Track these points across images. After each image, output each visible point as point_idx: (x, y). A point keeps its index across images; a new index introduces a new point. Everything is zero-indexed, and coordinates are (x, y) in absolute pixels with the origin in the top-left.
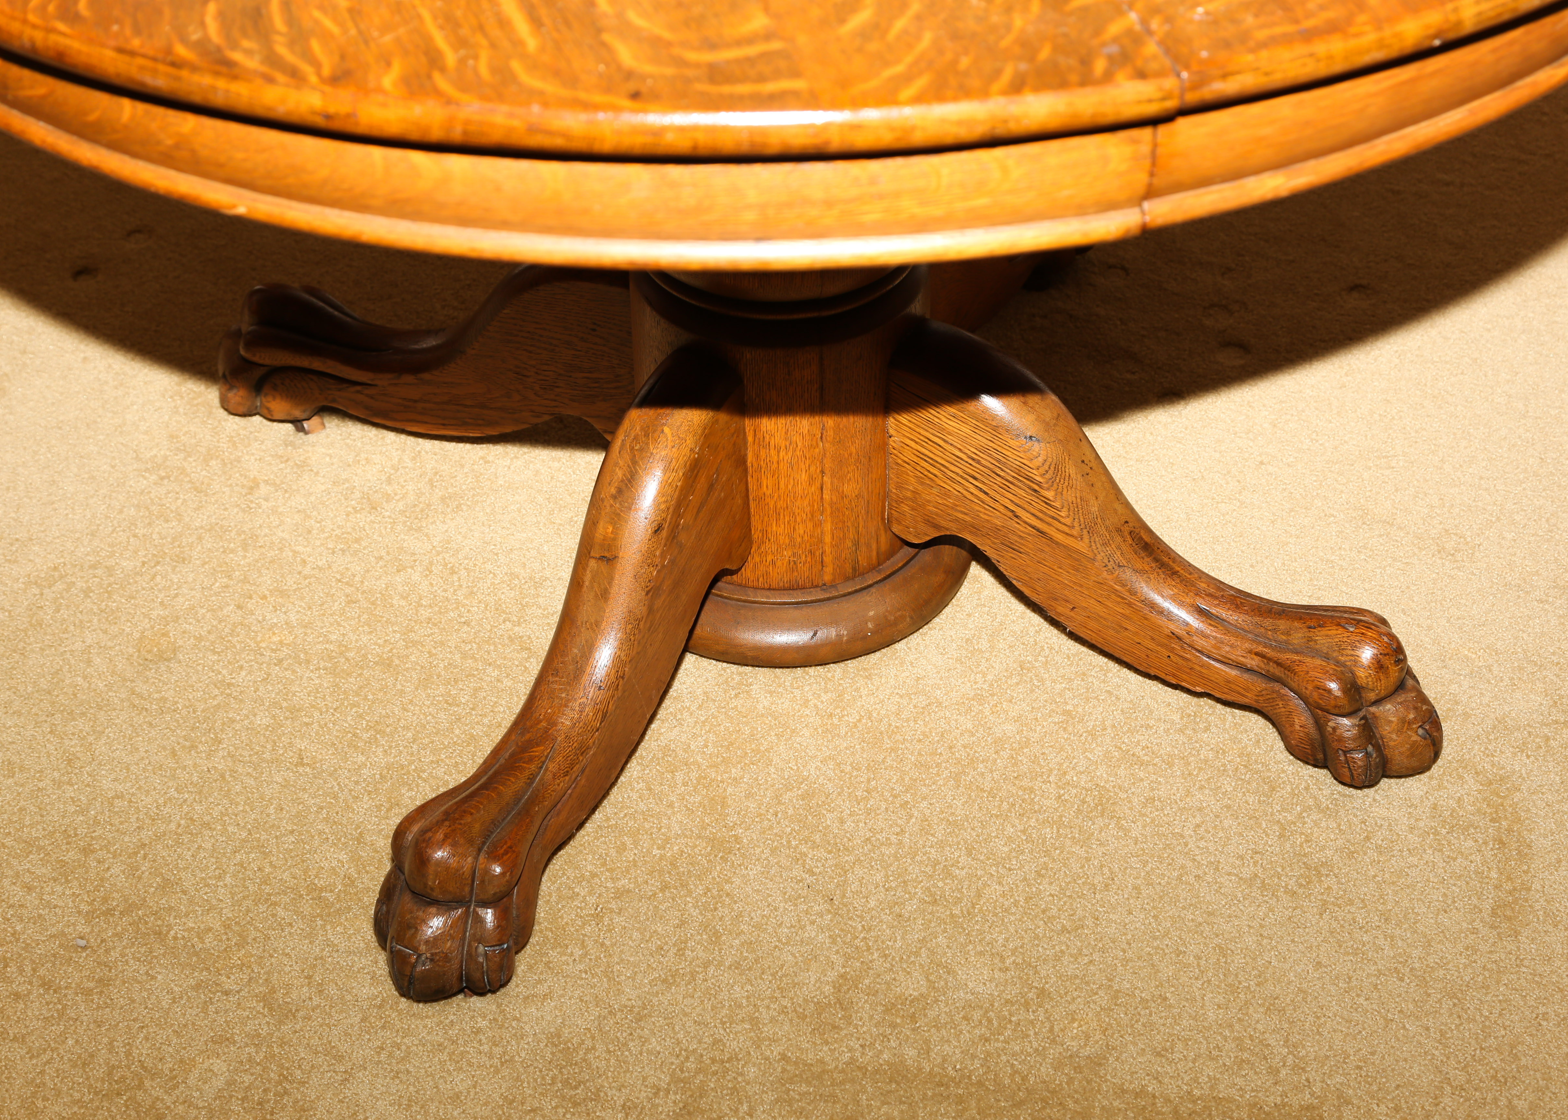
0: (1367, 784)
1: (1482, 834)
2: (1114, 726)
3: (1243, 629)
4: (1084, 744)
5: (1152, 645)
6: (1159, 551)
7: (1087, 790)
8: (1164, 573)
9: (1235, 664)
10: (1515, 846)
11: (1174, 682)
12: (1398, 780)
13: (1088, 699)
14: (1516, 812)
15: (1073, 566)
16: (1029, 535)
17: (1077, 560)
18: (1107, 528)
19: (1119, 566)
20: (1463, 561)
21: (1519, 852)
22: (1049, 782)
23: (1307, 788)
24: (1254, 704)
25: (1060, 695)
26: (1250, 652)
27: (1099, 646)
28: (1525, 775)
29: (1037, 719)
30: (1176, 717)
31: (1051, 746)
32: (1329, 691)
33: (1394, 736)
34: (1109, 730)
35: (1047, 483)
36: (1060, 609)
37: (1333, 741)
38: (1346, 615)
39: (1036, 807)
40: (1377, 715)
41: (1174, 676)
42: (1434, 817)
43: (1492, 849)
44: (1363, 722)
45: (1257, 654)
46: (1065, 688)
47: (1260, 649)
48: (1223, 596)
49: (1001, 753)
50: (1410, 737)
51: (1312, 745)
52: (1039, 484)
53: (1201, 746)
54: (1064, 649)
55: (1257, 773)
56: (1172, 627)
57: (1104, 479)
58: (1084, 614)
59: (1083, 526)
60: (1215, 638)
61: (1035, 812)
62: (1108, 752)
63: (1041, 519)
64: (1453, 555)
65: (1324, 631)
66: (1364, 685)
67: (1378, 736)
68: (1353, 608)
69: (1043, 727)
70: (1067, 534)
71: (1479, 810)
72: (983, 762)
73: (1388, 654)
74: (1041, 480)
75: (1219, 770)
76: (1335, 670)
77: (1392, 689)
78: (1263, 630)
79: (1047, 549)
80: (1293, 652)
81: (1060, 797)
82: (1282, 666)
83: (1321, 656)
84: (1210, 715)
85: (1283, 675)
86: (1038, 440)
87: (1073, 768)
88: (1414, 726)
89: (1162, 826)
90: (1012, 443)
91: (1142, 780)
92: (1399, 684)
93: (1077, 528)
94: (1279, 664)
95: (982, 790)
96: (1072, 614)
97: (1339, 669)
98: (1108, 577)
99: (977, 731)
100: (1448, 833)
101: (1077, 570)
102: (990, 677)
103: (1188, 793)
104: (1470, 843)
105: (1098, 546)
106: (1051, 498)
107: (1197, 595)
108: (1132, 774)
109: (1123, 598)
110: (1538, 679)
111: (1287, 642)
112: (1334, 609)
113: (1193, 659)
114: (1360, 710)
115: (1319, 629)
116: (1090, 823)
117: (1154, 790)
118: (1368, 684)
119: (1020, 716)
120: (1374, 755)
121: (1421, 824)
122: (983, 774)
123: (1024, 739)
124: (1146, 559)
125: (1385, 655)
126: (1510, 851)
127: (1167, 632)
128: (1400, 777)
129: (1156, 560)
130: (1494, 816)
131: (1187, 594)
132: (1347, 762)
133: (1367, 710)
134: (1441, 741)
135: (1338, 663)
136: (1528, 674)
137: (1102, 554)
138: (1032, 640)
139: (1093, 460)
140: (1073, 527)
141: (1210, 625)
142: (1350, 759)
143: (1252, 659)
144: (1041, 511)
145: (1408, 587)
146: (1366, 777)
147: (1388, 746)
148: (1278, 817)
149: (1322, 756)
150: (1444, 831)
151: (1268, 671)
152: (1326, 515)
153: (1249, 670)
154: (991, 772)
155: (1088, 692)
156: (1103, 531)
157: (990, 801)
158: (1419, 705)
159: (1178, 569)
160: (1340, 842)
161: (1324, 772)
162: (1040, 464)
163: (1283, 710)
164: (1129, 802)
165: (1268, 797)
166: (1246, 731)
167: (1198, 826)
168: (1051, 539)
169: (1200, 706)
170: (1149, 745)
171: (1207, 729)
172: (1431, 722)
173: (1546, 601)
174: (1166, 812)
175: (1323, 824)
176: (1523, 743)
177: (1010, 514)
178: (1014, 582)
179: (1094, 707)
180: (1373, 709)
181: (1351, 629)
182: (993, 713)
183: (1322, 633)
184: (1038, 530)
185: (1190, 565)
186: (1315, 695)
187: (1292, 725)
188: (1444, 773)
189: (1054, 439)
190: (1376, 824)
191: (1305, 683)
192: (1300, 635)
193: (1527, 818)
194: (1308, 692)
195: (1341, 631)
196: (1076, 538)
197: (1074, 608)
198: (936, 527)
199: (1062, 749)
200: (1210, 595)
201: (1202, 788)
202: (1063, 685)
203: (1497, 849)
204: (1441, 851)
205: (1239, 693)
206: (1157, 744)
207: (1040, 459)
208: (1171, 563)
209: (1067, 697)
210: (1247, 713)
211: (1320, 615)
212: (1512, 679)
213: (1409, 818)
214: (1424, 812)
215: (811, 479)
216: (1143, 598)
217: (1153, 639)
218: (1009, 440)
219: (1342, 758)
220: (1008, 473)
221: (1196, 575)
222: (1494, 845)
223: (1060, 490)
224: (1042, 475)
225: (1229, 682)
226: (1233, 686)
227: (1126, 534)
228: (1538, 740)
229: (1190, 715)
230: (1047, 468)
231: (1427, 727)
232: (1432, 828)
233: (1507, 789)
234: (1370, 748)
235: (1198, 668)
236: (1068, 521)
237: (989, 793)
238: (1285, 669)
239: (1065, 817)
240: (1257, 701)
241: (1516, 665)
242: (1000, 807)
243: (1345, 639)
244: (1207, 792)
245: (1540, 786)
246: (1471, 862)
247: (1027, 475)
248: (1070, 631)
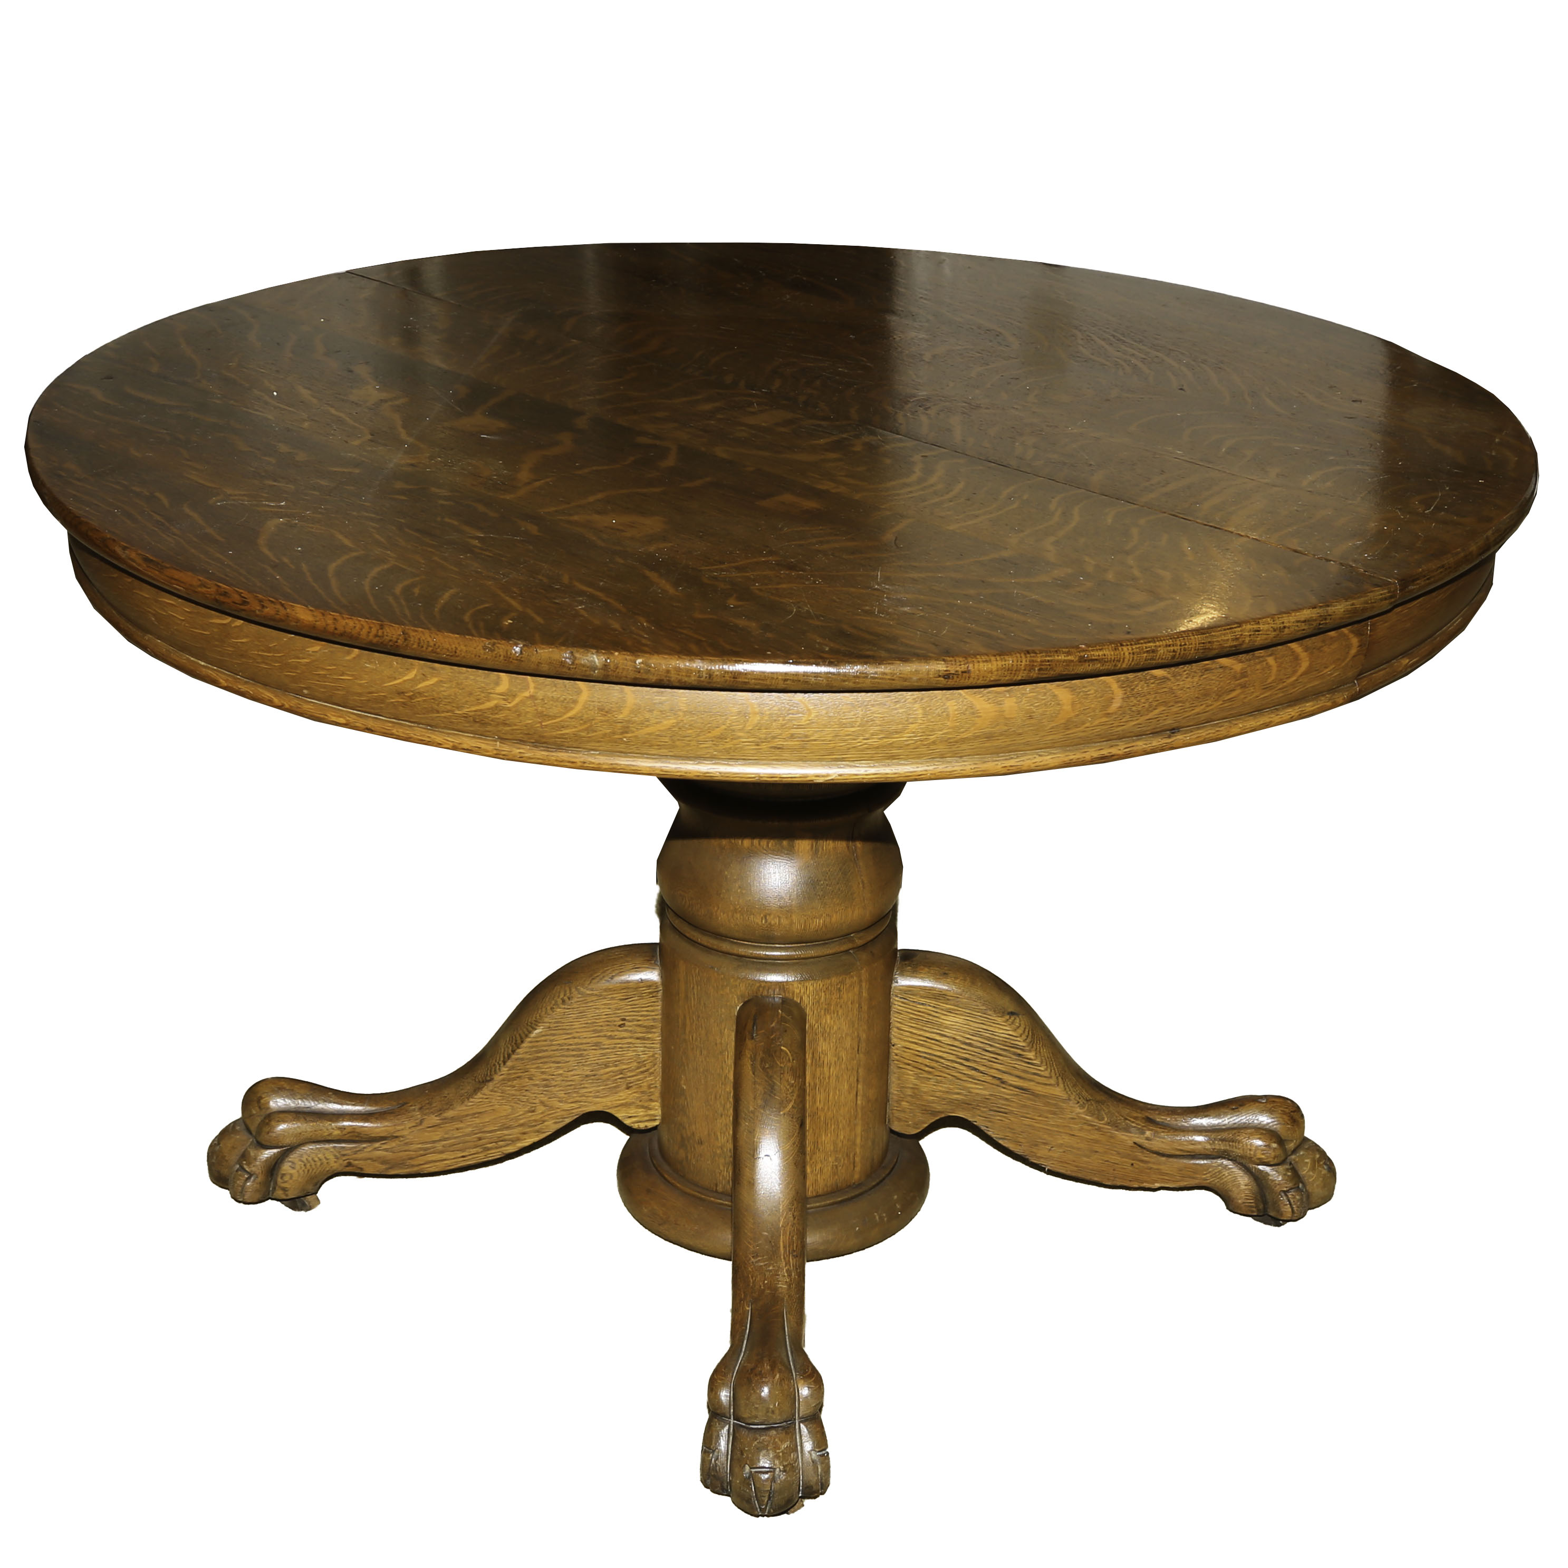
5: (1117, 1159)
11: (1137, 1185)
15: (1051, 1112)
16: (1014, 1096)
17: (1055, 1105)
18: (1072, 1074)
19: (1087, 1101)
24: (1200, 1183)
27: (1073, 1174)
35: (1028, 1046)
36: (1040, 1153)
37: (1275, 1187)
40: (1297, 1160)
50: (1321, 1171)
58: (1061, 1151)
59: (1058, 1074)
67: (1301, 1176)
70: (1046, 1084)
74: (1023, 1045)
79: (1029, 1103)
82: (1226, 1141)
85: (1228, 1148)
86: (1018, 1014)
88: (1321, 1163)
93: (1054, 1077)
96: (1050, 1154)
98: (1080, 1111)
101: (1054, 1114)
106: (1032, 1057)
109: (1093, 1126)
113: (1152, 1160)
127: (1131, 1143)
132: (1288, 1200)
133: (1290, 1158)
137: (1075, 1094)
140: (1051, 1077)
142: (1290, 1197)
144: (1024, 1071)
147: (1308, 1183)
151: (1214, 1150)
162: (1022, 1032)
163: (1229, 1177)
168: (1032, 1093)
177: (997, 1082)
180: (1293, 1157)
184: (1021, 1089)
187: (1239, 1186)
194: (1252, 1153)
196: (1053, 1086)
197: (1053, 1148)
198: (934, 1113)
205: (1190, 1177)
207: (1021, 1028)
215: (850, 1087)
217: (1119, 1153)
220: (995, 1047)
223: (1038, 1049)
224: (1024, 1041)
225: (1181, 1170)
226: (1185, 1173)
230: (1027, 1034)
235: (1156, 1167)
236: (1047, 1073)
238: (1230, 1141)
247: (1012, 1044)
248: (1048, 1170)
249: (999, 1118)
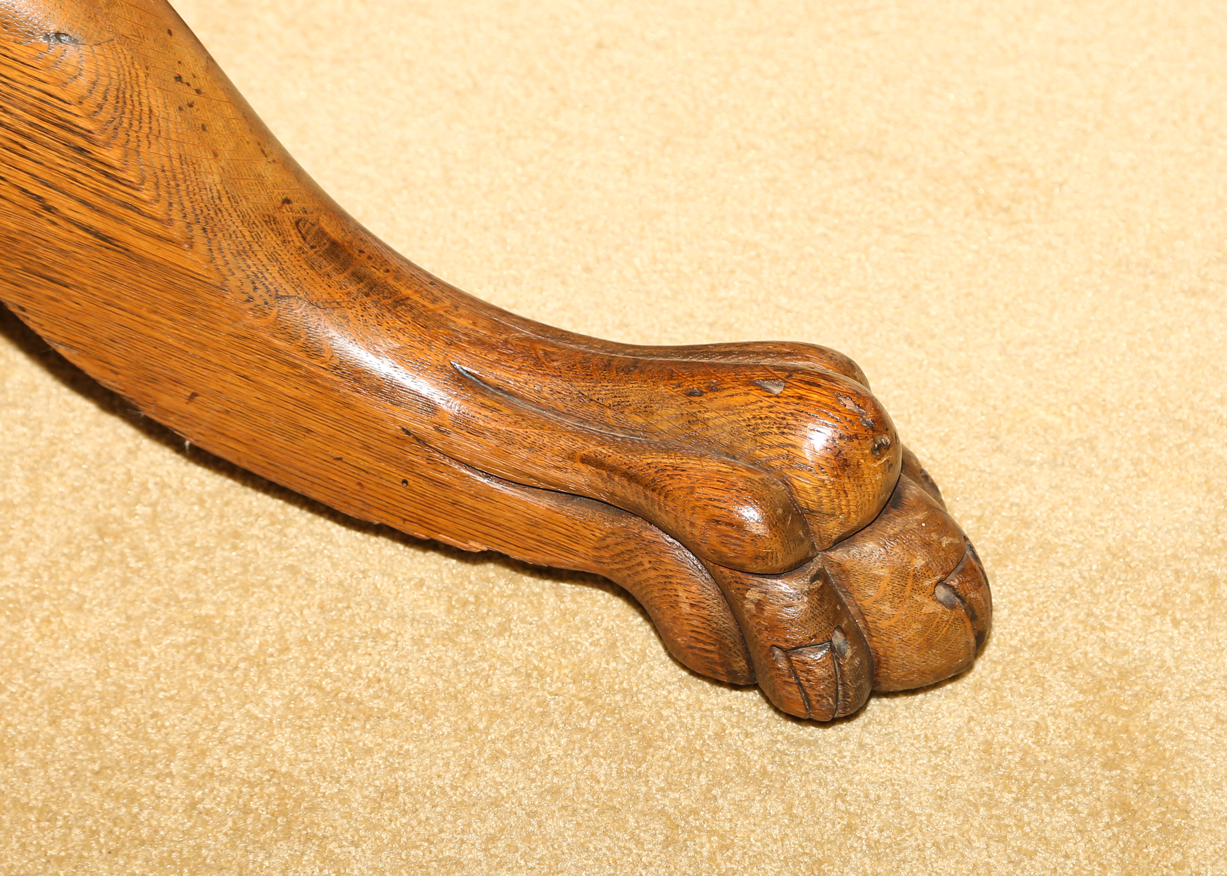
0: (839, 714)
1: (1086, 795)
2: (304, 642)
3: (553, 410)
4: (241, 685)
5: (366, 461)
6: (364, 257)
7: (252, 785)
8: (376, 303)
9: (542, 485)
10: (1154, 813)
11: (422, 535)
12: (909, 699)
13: (246, 589)
14: (1156, 743)
15: (181, 306)
16: (80, 245)
17: (187, 292)
18: (243, 217)
19: (278, 297)
20: (1029, 220)
21: (1164, 825)
22: (170, 775)
23: (719, 736)
24: (593, 568)
25: (187, 584)
26: (571, 457)
27: (257, 471)
28: (1170, 663)
29: (137, 642)
30: (437, 610)
31: (171, 698)
32: (740, 526)
33: (887, 608)
34: (295, 651)
35: (103, 131)
36: (165, 401)
37: (760, 632)
38: (767, 362)
39: (145, 832)
40: (848, 566)
41: (421, 522)
42: (987, 770)
43: (1108, 826)
44: (818, 584)
45: (585, 460)
46: (196, 568)
47: (592, 448)
48: (506, 342)
49: (64, 722)
50: (921, 606)
51: (720, 642)
52: (86, 135)
53: (492, 667)
54: (192, 484)
55: (612, 712)
56: (404, 417)
57: (229, 112)
58: (217, 407)
59: (191, 218)
60: (496, 434)
61: (143, 843)
62: (295, 698)
63: (99, 211)
64: (1007, 210)
65: (721, 400)
66: (812, 506)
67: (853, 610)
68: (783, 344)
69: (153, 657)
70: (159, 238)
71: (1079, 746)
72: (25, 745)
73: (856, 436)
74: (91, 127)
75: (532, 715)
76: (750, 480)
77: (874, 508)
78: (595, 408)
79: (121, 274)
80: (659, 450)
81: (193, 805)
82: (638, 482)
83: (719, 453)
84: (510, 596)
85: (643, 501)
86: (75, 41)
87: (221, 741)
88: (927, 583)
89: (417, 847)
90: (18, 50)
91: (368, 751)
92: (885, 496)
93: (179, 224)
94: (632, 478)
95: (27, 808)
96: (191, 408)
97: (756, 477)
98: (257, 323)
99: (9, 681)
100: (1016, 800)
101: (190, 313)
102: (32, 560)
103: (469, 770)
104: (1064, 817)
105: (229, 257)
106: (116, 164)
107: (450, 344)
108: (348, 742)
109: (294, 366)
110: (1192, 457)
111: (646, 430)
112: (743, 349)
113: (456, 482)
114: (810, 559)
115: (710, 395)
116: (262, 855)
117: (395, 770)
118: (821, 504)
119: (103, 638)
120: (849, 653)
121: (960, 787)
122: (25, 772)
123: (113, 688)
124: (337, 278)
125: (850, 438)
126: (1145, 825)
127: (394, 429)
128: (913, 692)
129: (358, 277)
130: (1110, 754)
131: (429, 345)
132: (793, 671)
133: (825, 559)
134: (988, 608)
135: (755, 463)
136: (1170, 450)
137: (239, 275)
138: (121, 470)
139: (200, 73)
140: (170, 222)
141: (483, 406)
142: (798, 666)
143: (577, 472)
144: (98, 193)
145: (916, 287)
146: (836, 700)
147: (877, 630)
148: (662, 802)
149: (743, 663)
150: (1008, 798)
151: (613, 494)
152: (739, 147)
153: (574, 495)
154: (44, 765)
155: (246, 571)
156: (235, 224)
157: (42, 830)
158: (934, 536)
159: (405, 292)
160: (792, 843)
161: (753, 696)
162: (85, 92)
163: (652, 574)
164: (344, 801)
165: (639, 762)
166: (587, 625)
167: (492, 839)
168: (127, 251)
169: (488, 580)
170: (382, 676)
171: (503, 629)
172: (963, 571)
173: (1204, 291)
174: (423, 817)
175: (756, 808)
176: (1165, 595)
177: (33, 204)
178: (62, 350)
179: (261, 603)
180: (838, 555)
181: (777, 390)
182: (43, 636)
183: (718, 403)
184: (97, 234)
185: (434, 282)
186: (712, 537)
187: (674, 605)
188: (1004, 674)
189: (108, 36)
190: (867, 796)
191: (688, 513)
192: (671, 411)
193: (1178, 754)
194: (696, 532)
195: (755, 394)
196: (179, 244)
197: (194, 395)
199: (195, 701)
200: (480, 343)
201: (496, 756)
202: (193, 563)
203: (1118, 825)
204: (1002, 840)
205: (559, 546)
206: (398, 671)
207: (84, 81)
208: (391, 281)
209: (202, 587)
210: (587, 590)
211: (712, 365)
212: (1136, 463)
213: (934, 777)
214: (965, 762)
216: (336, 362)
217: (367, 447)
218: (11, 45)
219: (783, 665)
220: (17, 117)
221: (448, 303)
222: (1111, 816)
223: (133, 145)
224: (91, 116)
225: (536, 524)
226: (545, 533)
227: (288, 226)
228: (1193, 587)
229: (465, 603)
230: (100, 100)
231: (955, 583)
232: (982, 793)
233: (1136, 695)
234: (838, 639)
235: (470, 502)
236: (158, 210)
237: (41, 811)
238: (646, 486)
239: (207, 847)
240: (598, 560)
241: (1145, 430)
242: (64, 839)
243: (765, 413)
244: (508, 763)
245: (1203, 681)
246: (1067, 857)
247: (59, 118)
248: (191, 446)
249: (49, 293)
